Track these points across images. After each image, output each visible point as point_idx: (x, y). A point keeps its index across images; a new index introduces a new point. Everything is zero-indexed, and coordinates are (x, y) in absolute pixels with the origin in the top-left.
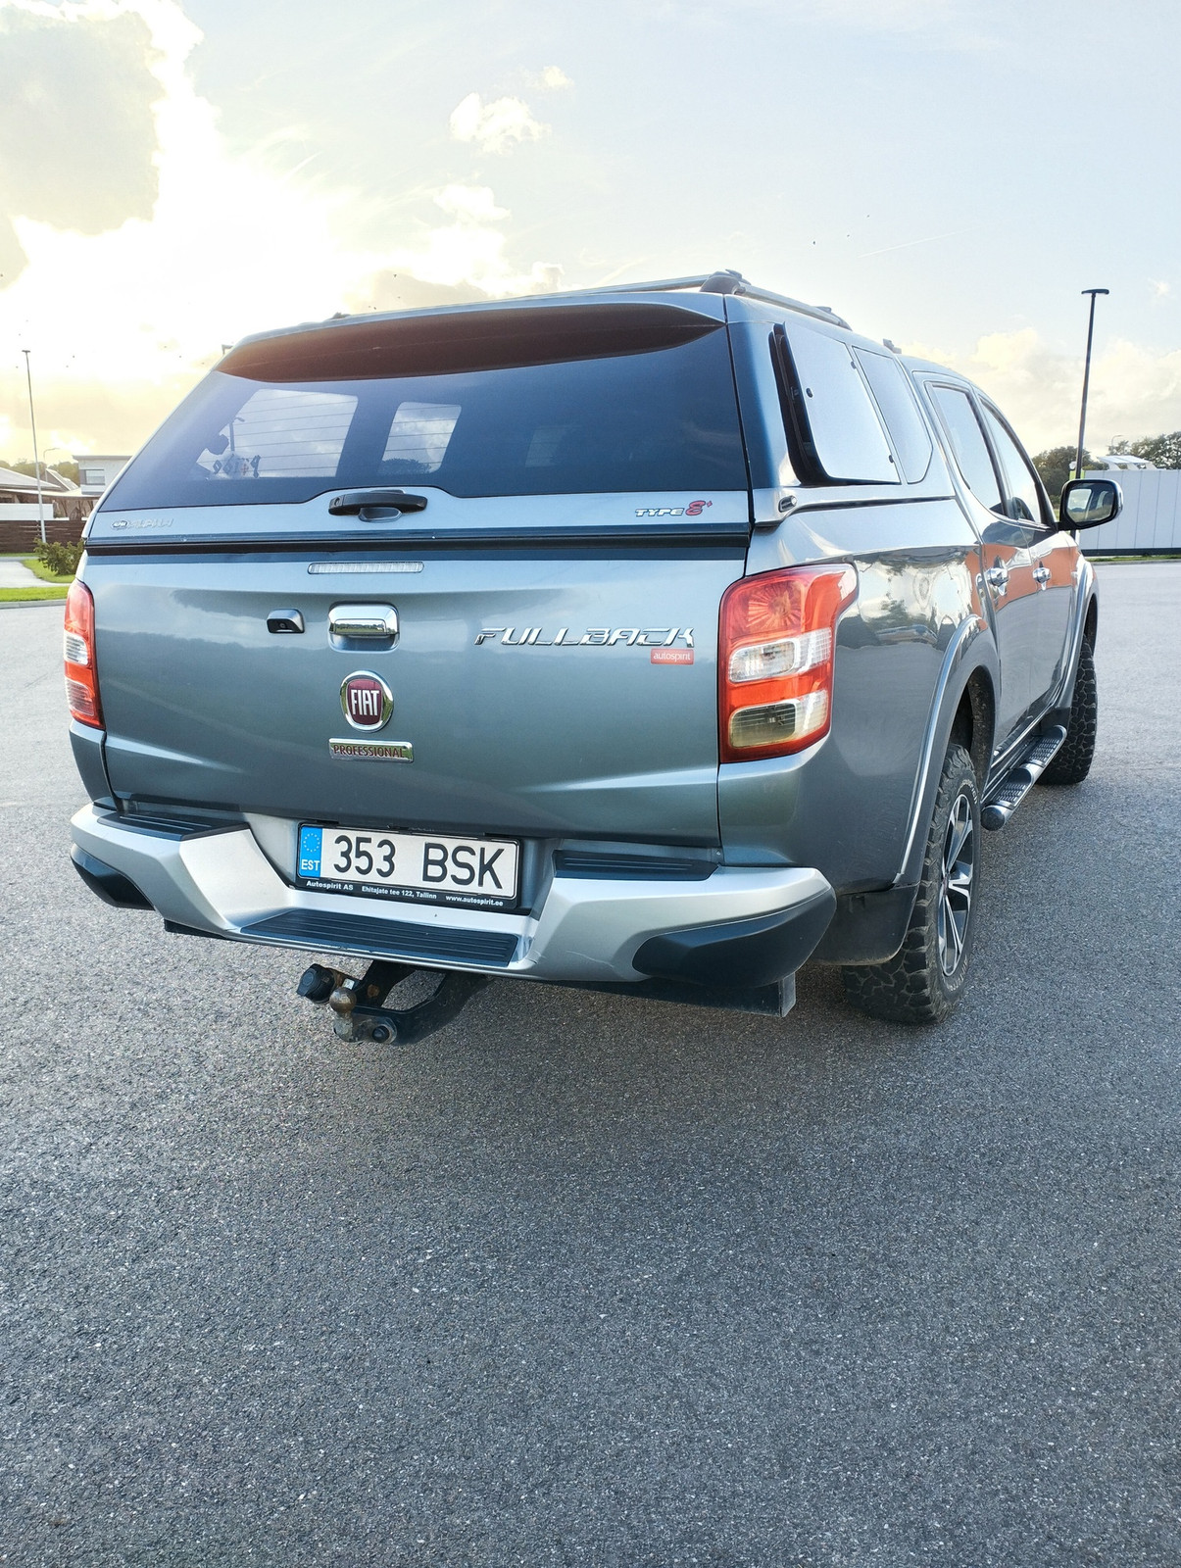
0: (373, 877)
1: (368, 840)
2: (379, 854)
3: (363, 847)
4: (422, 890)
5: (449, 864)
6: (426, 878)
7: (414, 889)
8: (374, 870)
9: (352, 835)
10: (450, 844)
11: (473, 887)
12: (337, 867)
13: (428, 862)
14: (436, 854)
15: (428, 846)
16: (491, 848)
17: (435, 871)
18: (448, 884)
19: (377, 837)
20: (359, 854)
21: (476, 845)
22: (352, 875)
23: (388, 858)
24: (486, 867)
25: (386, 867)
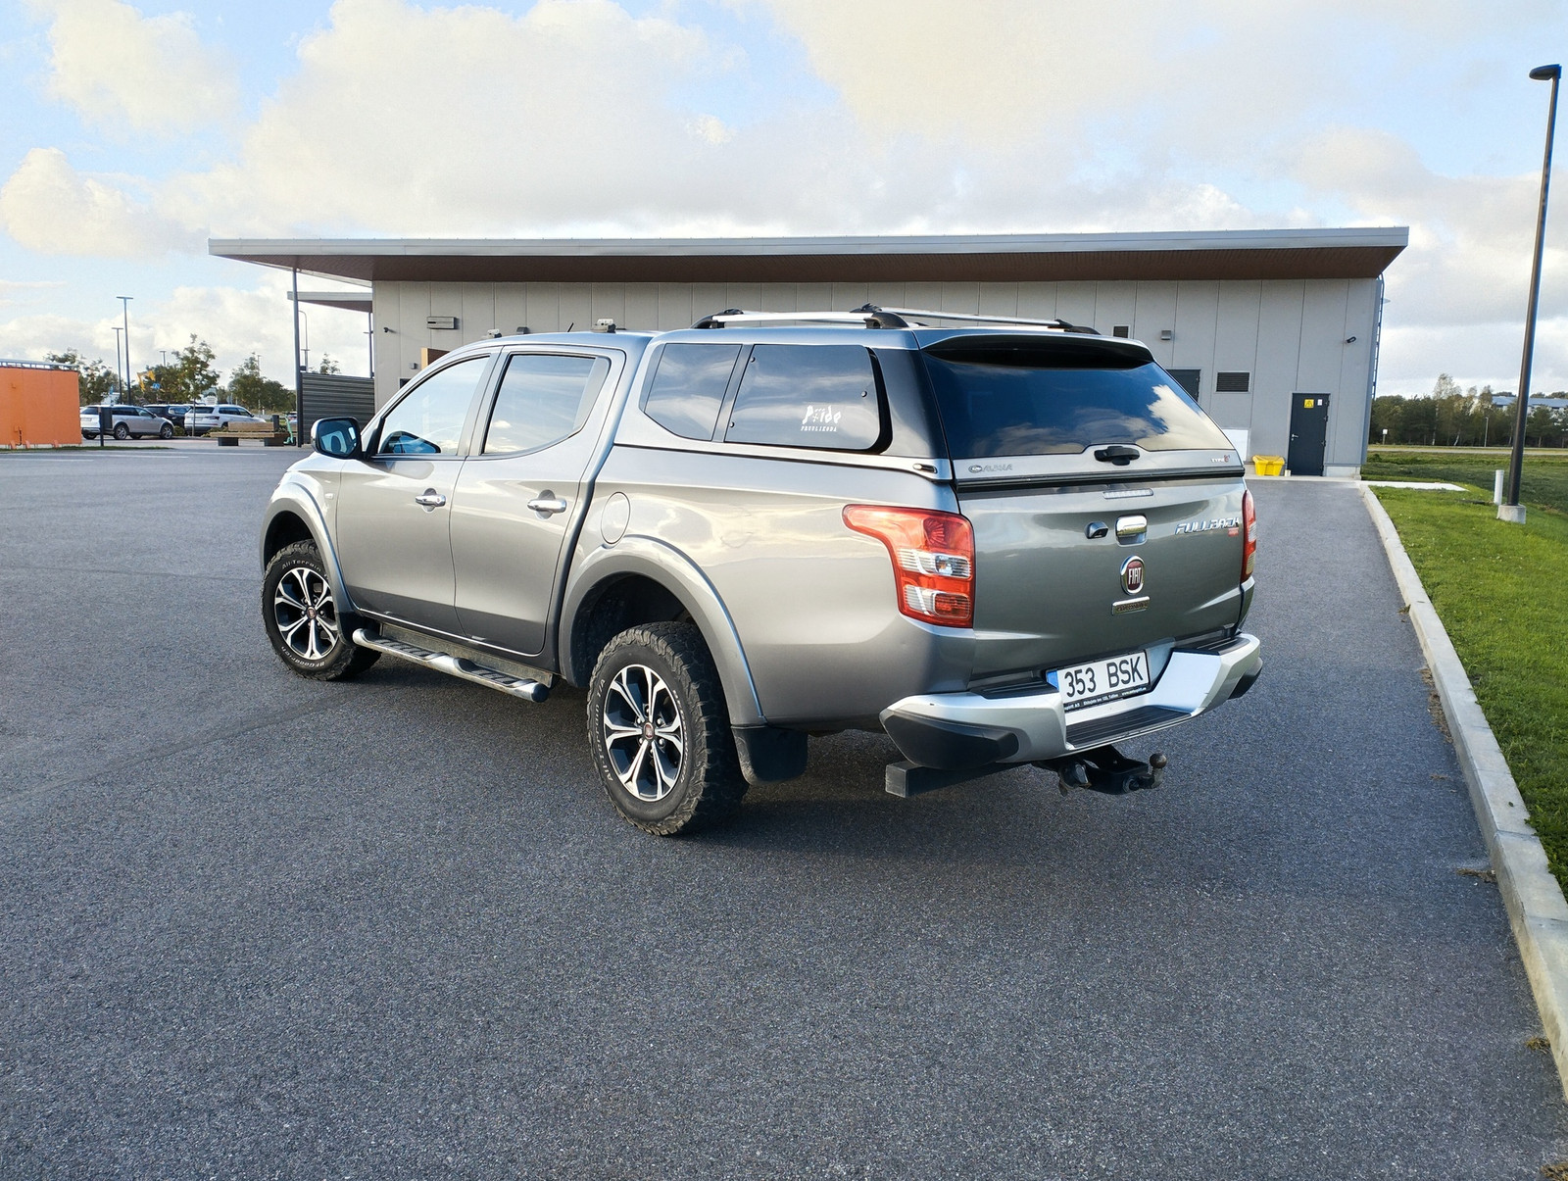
0: (1087, 694)
1: (1080, 671)
2: (1086, 677)
3: (1079, 676)
4: (1111, 694)
5: (1119, 673)
6: (1112, 686)
7: (1107, 694)
8: (1086, 690)
9: (1072, 670)
10: (1117, 660)
11: (1131, 684)
12: (1068, 694)
13: (1110, 675)
14: (1112, 670)
15: (1109, 665)
16: (1134, 657)
17: (1114, 680)
18: (1122, 686)
19: (1084, 667)
20: (1078, 681)
21: (1127, 658)
22: (1077, 697)
23: (1092, 680)
24: (1135, 670)
25: (1091, 686)
